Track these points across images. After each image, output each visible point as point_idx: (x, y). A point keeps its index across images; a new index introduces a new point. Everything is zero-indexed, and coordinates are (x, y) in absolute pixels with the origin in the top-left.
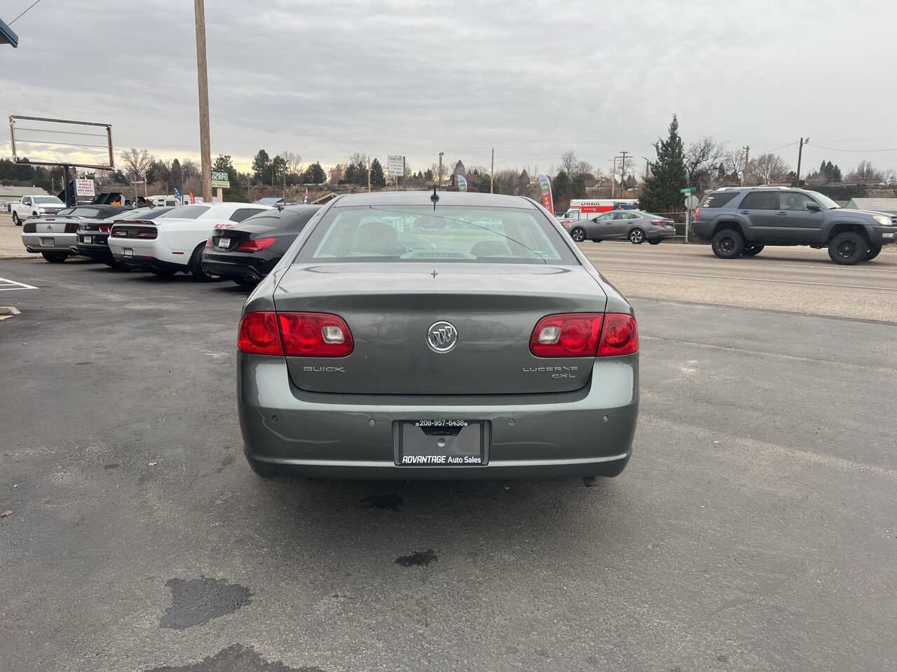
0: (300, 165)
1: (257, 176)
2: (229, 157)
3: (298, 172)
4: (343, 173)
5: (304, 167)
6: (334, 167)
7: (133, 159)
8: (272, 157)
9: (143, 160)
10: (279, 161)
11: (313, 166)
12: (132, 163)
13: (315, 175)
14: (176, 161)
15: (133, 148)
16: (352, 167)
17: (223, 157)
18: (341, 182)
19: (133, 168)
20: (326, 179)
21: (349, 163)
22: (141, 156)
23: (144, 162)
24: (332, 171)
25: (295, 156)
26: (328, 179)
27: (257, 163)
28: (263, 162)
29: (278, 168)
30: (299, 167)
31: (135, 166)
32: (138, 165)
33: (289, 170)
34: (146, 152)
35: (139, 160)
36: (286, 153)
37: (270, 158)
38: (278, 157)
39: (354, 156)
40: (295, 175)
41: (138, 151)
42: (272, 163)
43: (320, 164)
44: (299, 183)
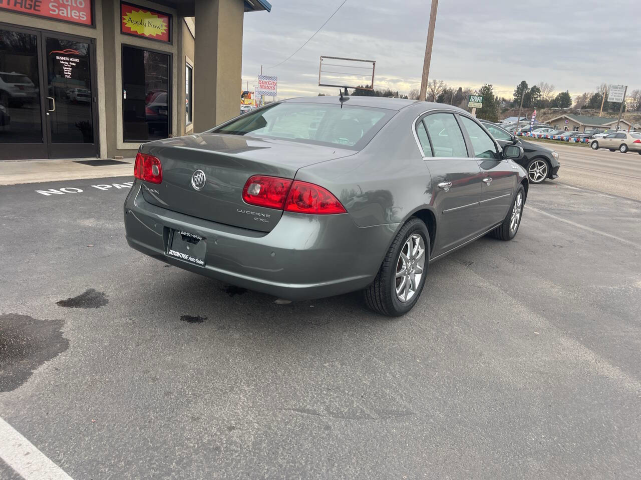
0: (552, 93)
1: (516, 101)
2: (491, 86)
3: (549, 98)
4: (588, 100)
5: (555, 94)
6: (581, 95)
7: (433, 87)
8: (530, 87)
9: (439, 87)
10: (535, 90)
11: (562, 93)
12: (432, 89)
13: (563, 101)
14: (460, 89)
15: (434, 79)
16: (597, 95)
17: (487, 85)
18: (584, 107)
19: (432, 93)
20: (571, 104)
21: (596, 92)
22: (438, 85)
23: (440, 89)
24: (578, 98)
25: (549, 86)
26: (574, 104)
27: (517, 91)
28: (523, 90)
29: (534, 95)
30: (551, 94)
31: (433, 92)
32: (435, 91)
33: (542, 96)
34: (442, 82)
35: (437, 88)
36: (542, 84)
37: (529, 87)
38: (535, 86)
39: (602, 86)
40: (547, 101)
41: (437, 81)
42: (529, 91)
43: (569, 93)
44: (548, 107)
